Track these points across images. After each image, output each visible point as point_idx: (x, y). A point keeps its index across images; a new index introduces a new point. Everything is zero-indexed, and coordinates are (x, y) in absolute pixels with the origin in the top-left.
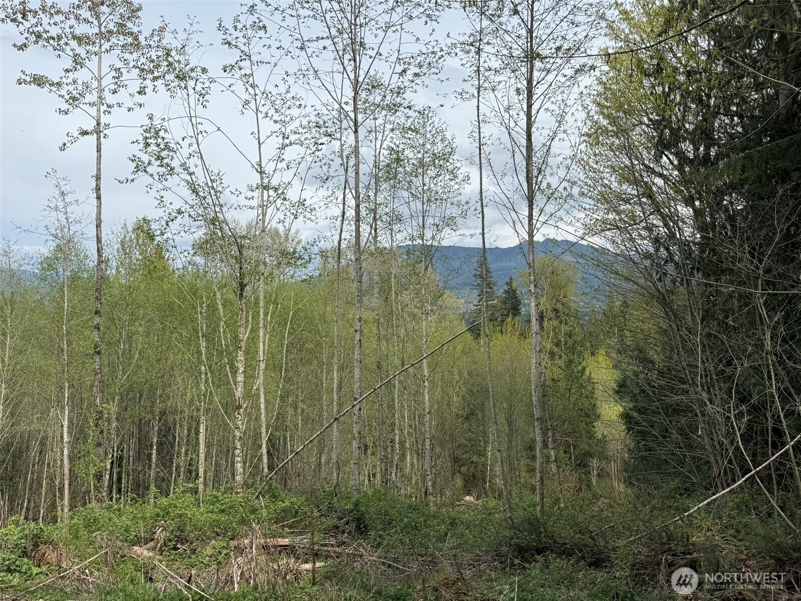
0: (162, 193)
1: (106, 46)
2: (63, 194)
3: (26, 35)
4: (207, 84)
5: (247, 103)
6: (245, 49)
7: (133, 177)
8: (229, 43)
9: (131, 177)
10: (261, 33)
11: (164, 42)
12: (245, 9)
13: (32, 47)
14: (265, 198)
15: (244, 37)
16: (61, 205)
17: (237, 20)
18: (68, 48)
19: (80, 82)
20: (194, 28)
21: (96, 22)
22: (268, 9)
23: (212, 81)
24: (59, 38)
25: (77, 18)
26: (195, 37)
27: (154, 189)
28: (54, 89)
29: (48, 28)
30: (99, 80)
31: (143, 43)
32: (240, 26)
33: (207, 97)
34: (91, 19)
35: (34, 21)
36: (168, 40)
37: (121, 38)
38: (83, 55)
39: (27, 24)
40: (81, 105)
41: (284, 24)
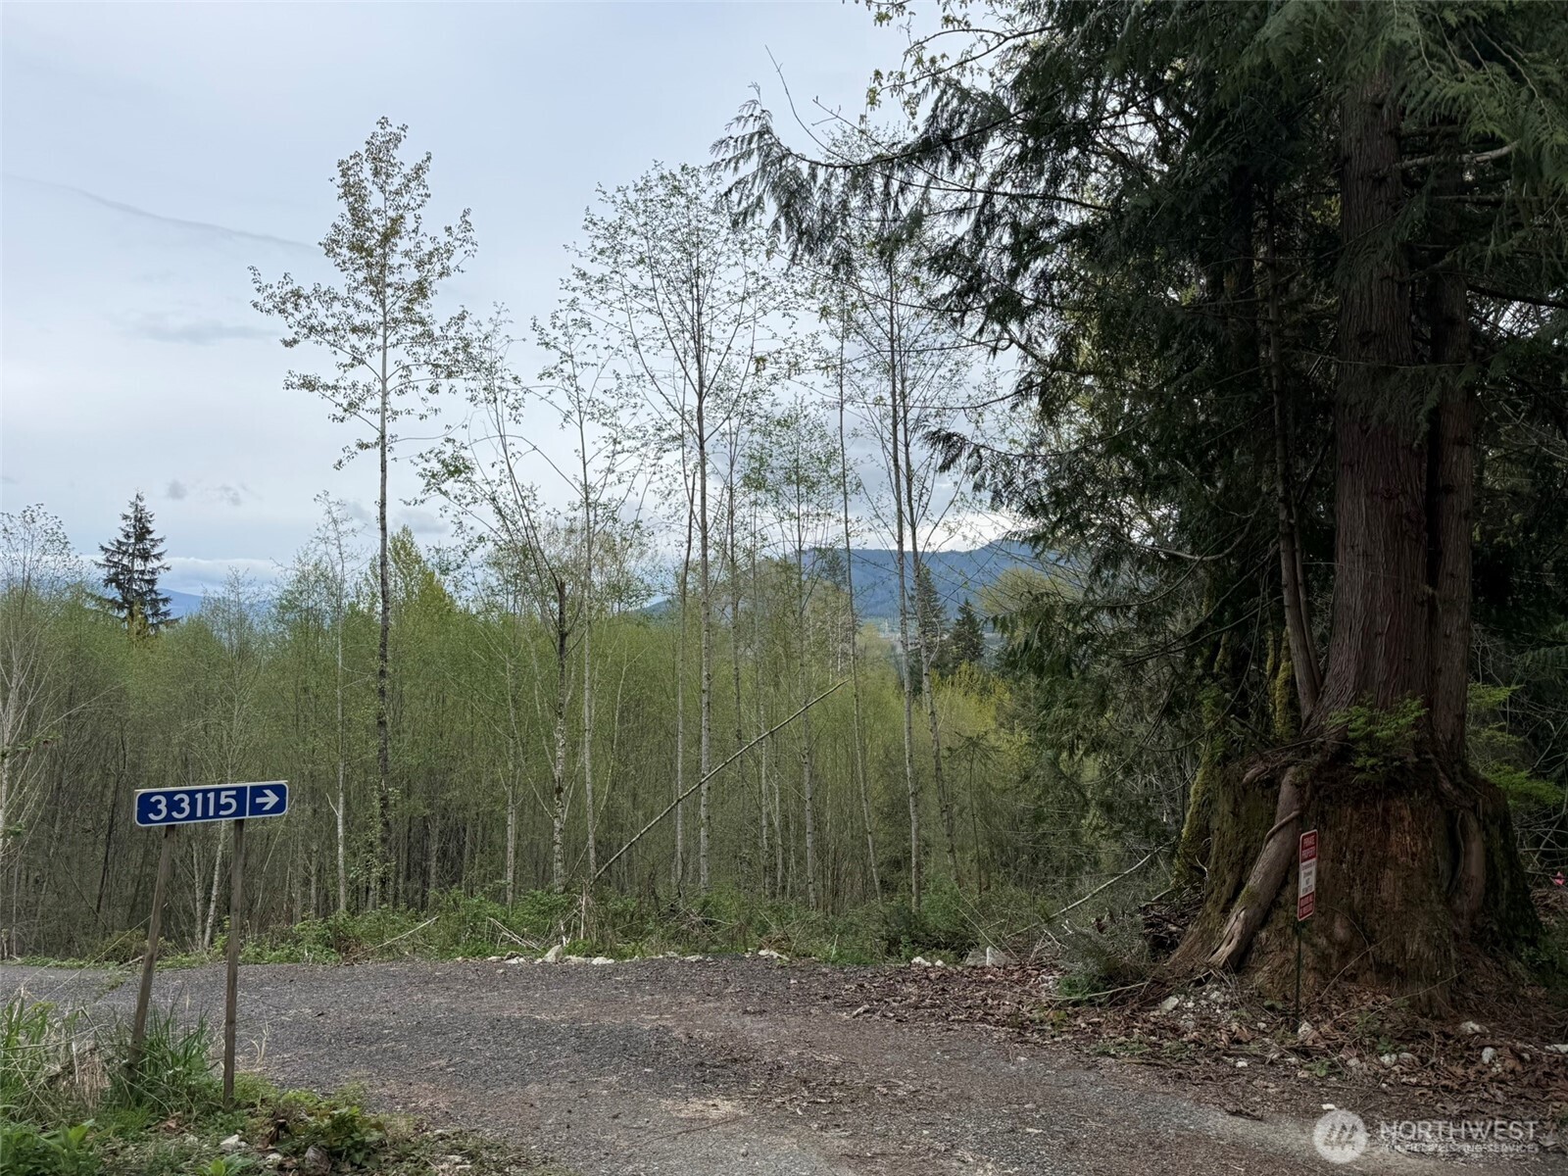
0: (462, 518)
1: (392, 339)
2: (335, 521)
3: (296, 329)
4: (521, 394)
5: (567, 415)
6: (567, 350)
7: (423, 497)
8: (547, 344)
9: (420, 497)
10: (585, 331)
11: (463, 332)
12: (564, 306)
13: (303, 343)
14: (592, 517)
15: (565, 334)
16: (334, 535)
17: (554, 317)
18: (347, 345)
19: (360, 386)
20: (502, 317)
21: (380, 311)
22: (593, 302)
23: (527, 390)
24: (335, 329)
25: (357, 305)
26: (503, 330)
27: (451, 512)
28: (329, 393)
29: (324, 320)
30: (384, 381)
31: (437, 333)
32: (559, 323)
33: (521, 410)
34: (373, 307)
35: (307, 312)
36: (468, 329)
37: (410, 326)
38: (363, 349)
39: (298, 316)
40: (360, 412)
41: (611, 320)
